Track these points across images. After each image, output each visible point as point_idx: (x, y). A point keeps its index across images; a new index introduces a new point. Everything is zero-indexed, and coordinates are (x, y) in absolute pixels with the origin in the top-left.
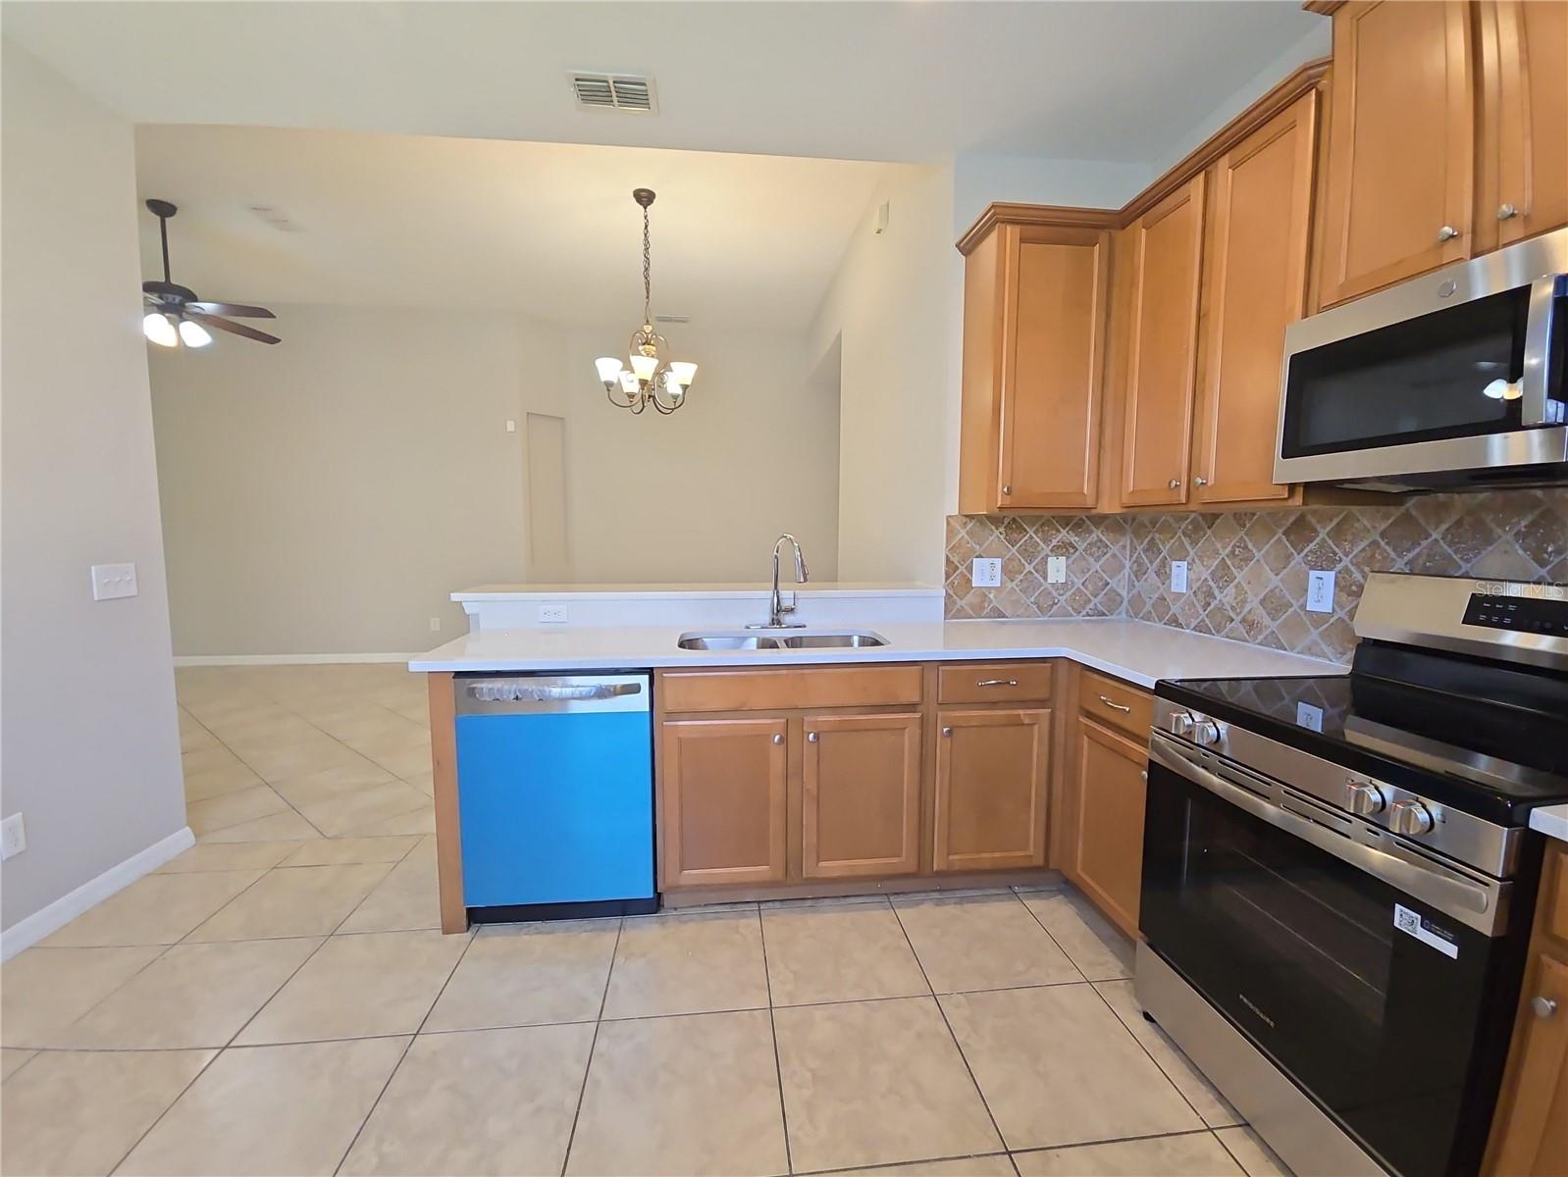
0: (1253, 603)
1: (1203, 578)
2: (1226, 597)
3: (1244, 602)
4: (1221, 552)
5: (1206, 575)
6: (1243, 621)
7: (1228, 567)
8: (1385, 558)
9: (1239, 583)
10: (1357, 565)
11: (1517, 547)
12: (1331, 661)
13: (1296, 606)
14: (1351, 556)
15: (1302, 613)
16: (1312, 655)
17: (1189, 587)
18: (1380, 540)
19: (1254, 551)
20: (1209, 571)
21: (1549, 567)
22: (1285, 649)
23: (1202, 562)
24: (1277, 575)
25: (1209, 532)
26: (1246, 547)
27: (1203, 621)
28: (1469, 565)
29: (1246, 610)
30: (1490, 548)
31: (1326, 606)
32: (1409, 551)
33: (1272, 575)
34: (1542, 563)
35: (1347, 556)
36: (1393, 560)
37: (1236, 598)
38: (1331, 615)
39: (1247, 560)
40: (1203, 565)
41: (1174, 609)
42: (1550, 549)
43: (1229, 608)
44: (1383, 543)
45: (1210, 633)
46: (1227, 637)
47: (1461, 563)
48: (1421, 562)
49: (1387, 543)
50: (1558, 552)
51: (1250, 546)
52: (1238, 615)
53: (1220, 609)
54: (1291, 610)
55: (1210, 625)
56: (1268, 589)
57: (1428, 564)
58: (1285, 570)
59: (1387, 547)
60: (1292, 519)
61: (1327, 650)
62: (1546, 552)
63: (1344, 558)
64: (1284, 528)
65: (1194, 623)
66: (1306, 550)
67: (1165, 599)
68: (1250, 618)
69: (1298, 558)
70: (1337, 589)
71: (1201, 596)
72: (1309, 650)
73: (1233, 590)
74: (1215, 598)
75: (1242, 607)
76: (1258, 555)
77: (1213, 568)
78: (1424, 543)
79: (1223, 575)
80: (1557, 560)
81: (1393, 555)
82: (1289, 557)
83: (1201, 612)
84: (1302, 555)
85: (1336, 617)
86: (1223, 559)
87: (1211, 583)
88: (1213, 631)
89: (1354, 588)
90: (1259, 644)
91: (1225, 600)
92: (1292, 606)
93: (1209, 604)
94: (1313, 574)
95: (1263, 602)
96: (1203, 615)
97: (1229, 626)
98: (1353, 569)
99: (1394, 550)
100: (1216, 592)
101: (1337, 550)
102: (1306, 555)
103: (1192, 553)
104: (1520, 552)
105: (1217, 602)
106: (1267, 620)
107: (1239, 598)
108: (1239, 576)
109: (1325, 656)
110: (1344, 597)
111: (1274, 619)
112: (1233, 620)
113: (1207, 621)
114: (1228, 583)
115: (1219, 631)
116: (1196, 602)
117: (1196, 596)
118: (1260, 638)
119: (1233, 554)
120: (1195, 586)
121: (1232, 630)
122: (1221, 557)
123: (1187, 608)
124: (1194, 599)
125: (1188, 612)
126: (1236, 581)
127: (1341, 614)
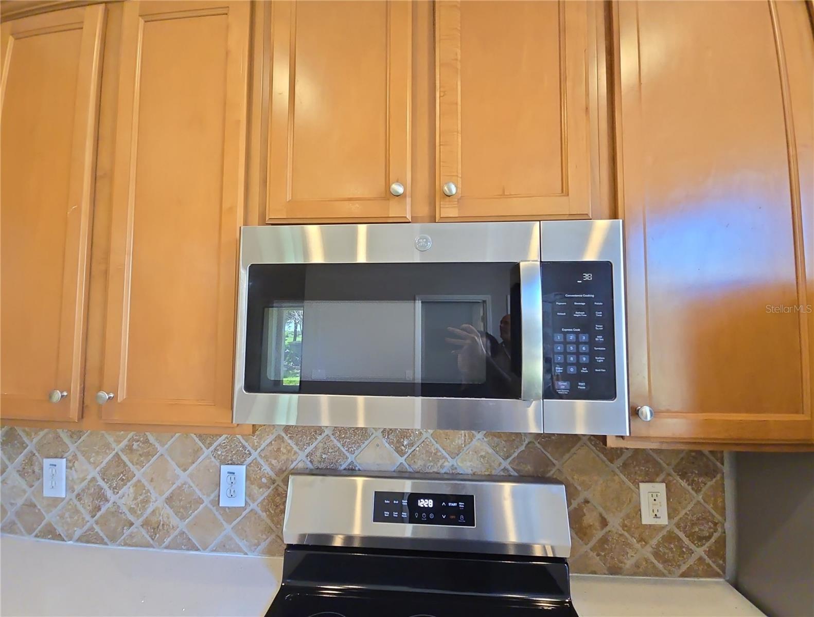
0: (157, 502)
1: (89, 477)
3: (146, 501)
4: (114, 445)
5: (94, 473)
6: (146, 524)
7: (125, 463)
8: (289, 451)
9: (139, 481)
10: (266, 458)
11: (384, 441)
12: (246, 554)
13: (207, 501)
14: (259, 450)
15: (214, 509)
16: (227, 551)
17: (70, 488)
18: (284, 435)
19: (157, 445)
20: (98, 469)
21: (406, 456)
22: (198, 550)
23: (88, 459)
24: (185, 470)
26: (147, 441)
27: (92, 529)
28: (354, 456)
29: (149, 511)
30: (366, 443)
31: (239, 501)
32: (309, 444)
33: (178, 471)
34: (401, 453)
35: (256, 450)
36: (295, 453)
37: (135, 499)
38: (244, 509)
39: (148, 455)
40: (90, 463)
41: (50, 517)
42: (405, 443)
43: (126, 511)
44: (286, 438)
45: (102, 543)
46: (126, 545)
47: (348, 454)
48: (318, 454)
49: (291, 438)
50: (411, 445)
52: (138, 517)
53: (116, 512)
54: (201, 506)
55: (102, 534)
56: (174, 487)
57: (324, 456)
58: (194, 465)
59: (289, 441)
61: (242, 544)
62: (403, 446)
63: (252, 451)
65: (78, 532)
66: (216, 444)
67: (35, 506)
68: (154, 519)
69: (207, 452)
70: (248, 482)
71: (87, 500)
72: (223, 547)
73: (132, 490)
74: (107, 501)
75: (144, 508)
76: (161, 450)
77: (103, 464)
78: (320, 438)
79: (117, 473)
80: (410, 451)
81: (295, 448)
82: (197, 452)
83: (88, 517)
84: (212, 448)
85: (247, 511)
86: (117, 454)
87: (101, 483)
88: (106, 540)
89: (264, 480)
90: (167, 548)
91: (121, 502)
92: (202, 502)
93: (99, 509)
94: (225, 469)
95: (169, 500)
96: (92, 521)
97: (127, 532)
98: (262, 462)
99: (297, 444)
100: (109, 493)
101: (246, 444)
102: (216, 450)
103: (72, 448)
104: (387, 445)
105: (109, 505)
106: (174, 520)
107: (140, 499)
108: (139, 474)
109: (240, 550)
110: (255, 489)
111: (183, 518)
112: (132, 524)
113: (97, 529)
114: (124, 482)
115: (113, 539)
116: (80, 507)
117: (80, 500)
118: (167, 541)
119: (129, 449)
120: (78, 488)
121: (131, 536)
122: (114, 453)
123: (67, 515)
124: (78, 503)
125: (69, 520)
126: (135, 480)
127: (253, 506)
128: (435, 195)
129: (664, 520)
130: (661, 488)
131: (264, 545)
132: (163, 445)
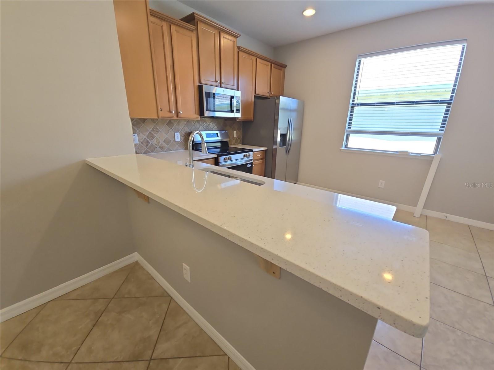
1: (144, 138)
2: (154, 142)
3: (159, 142)
4: (149, 130)
6: (160, 147)
9: (157, 138)
17: (139, 141)
19: (160, 129)
20: (146, 136)
22: (172, 151)
25: (143, 124)
26: (157, 128)
27: (147, 150)
29: (160, 144)
31: (179, 140)
33: (165, 135)
37: (156, 142)
38: (180, 141)
39: (158, 132)
43: (155, 145)
45: (150, 153)
46: (156, 152)
51: (158, 128)
53: (152, 145)
55: (149, 151)
56: (165, 138)
58: (169, 133)
60: (168, 121)
61: (180, 148)
64: (166, 124)
66: (172, 128)
68: (161, 146)
69: (171, 130)
70: (180, 136)
71: (144, 144)
72: (177, 150)
73: (155, 140)
74: (150, 143)
76: (161, 130)
77: (147, 135)
79: (151, 136)
83: (145, 148)
86: (150, 132)
87: (147, 139)
90: (165, 151)
92: (171, 141)
93: (148, 145)
94: (175, 133)
95: (164, 141)
96: (146, 149)
97: (156, 149)
98: (182, 132)
100: (150, 141)
103: (138, 131)
106: (166, 146)
107: (158, 142)
108: (156, 136)
110: (182, 137)
111: (168, 145)
112: (156, 148)
113: (148, 150)
114: (153, 138)
115: (152, 151)
116: (143, 146)
117: (142, 144)
118: (165, 150)
119: (153, 130)
120: (141, 141)
121: (157, 150)
122: (149, 132)
123: (140, 148)
124: (142, 145)
125: (140, 149)
126: (156, 137)
127: (181, 141)
128: (221, 83)
129: (236, 137)
130: (236, 132)
131: (184, 148)
132: (161, 129)
